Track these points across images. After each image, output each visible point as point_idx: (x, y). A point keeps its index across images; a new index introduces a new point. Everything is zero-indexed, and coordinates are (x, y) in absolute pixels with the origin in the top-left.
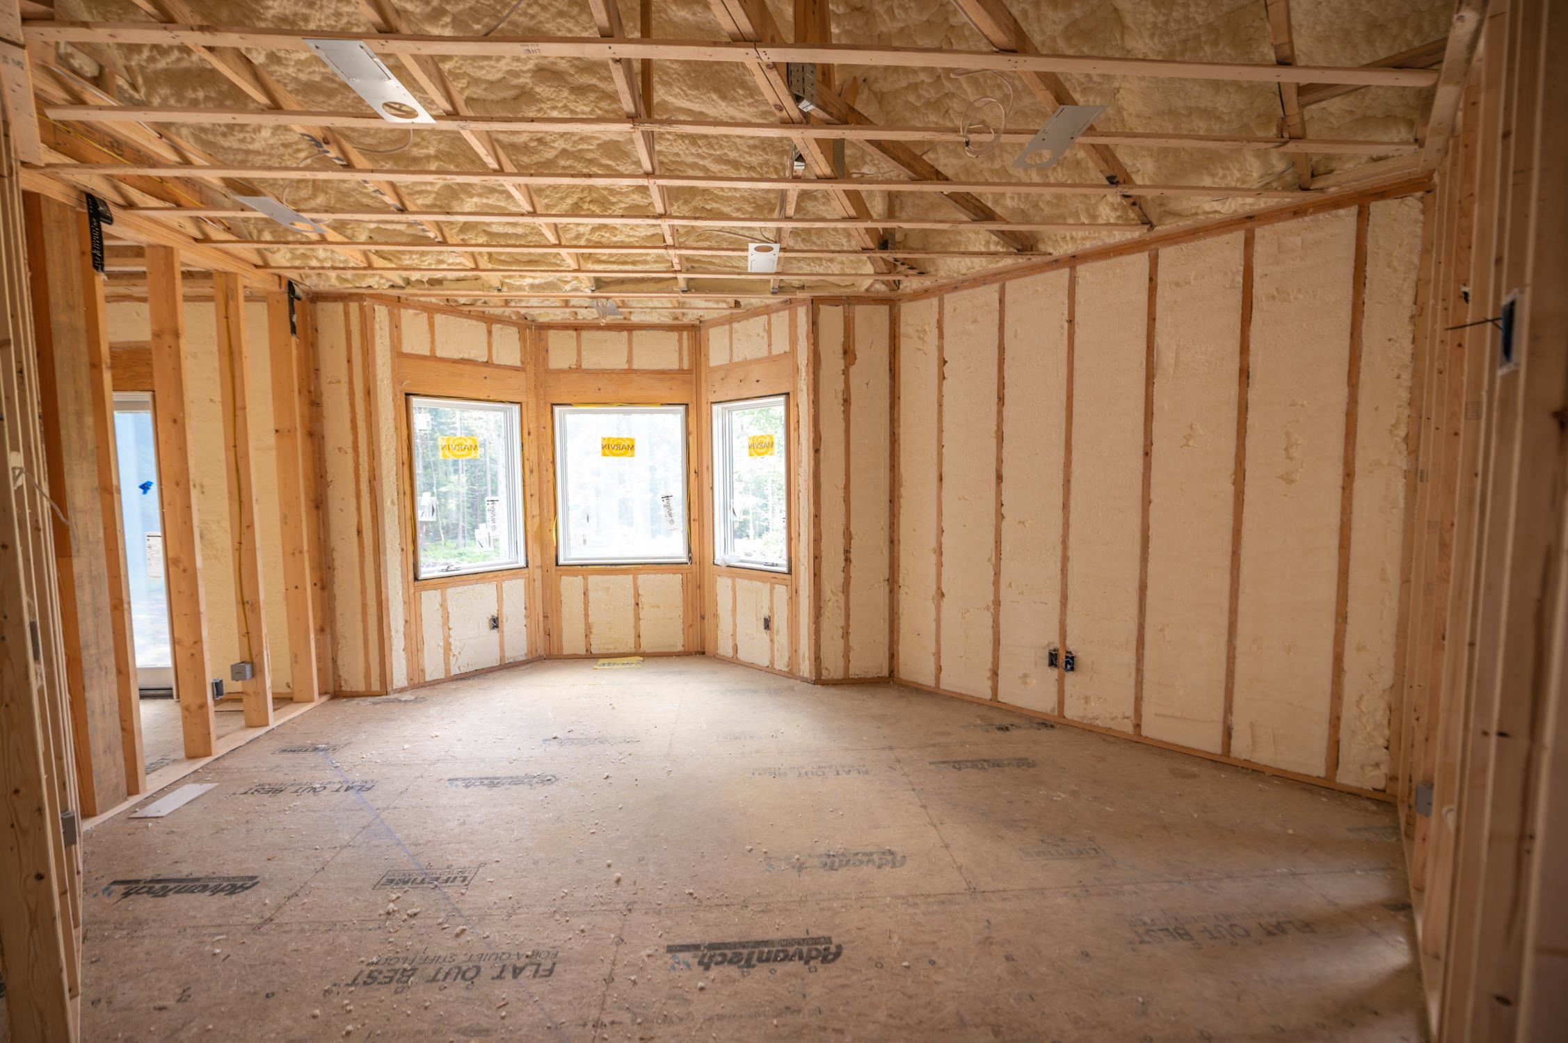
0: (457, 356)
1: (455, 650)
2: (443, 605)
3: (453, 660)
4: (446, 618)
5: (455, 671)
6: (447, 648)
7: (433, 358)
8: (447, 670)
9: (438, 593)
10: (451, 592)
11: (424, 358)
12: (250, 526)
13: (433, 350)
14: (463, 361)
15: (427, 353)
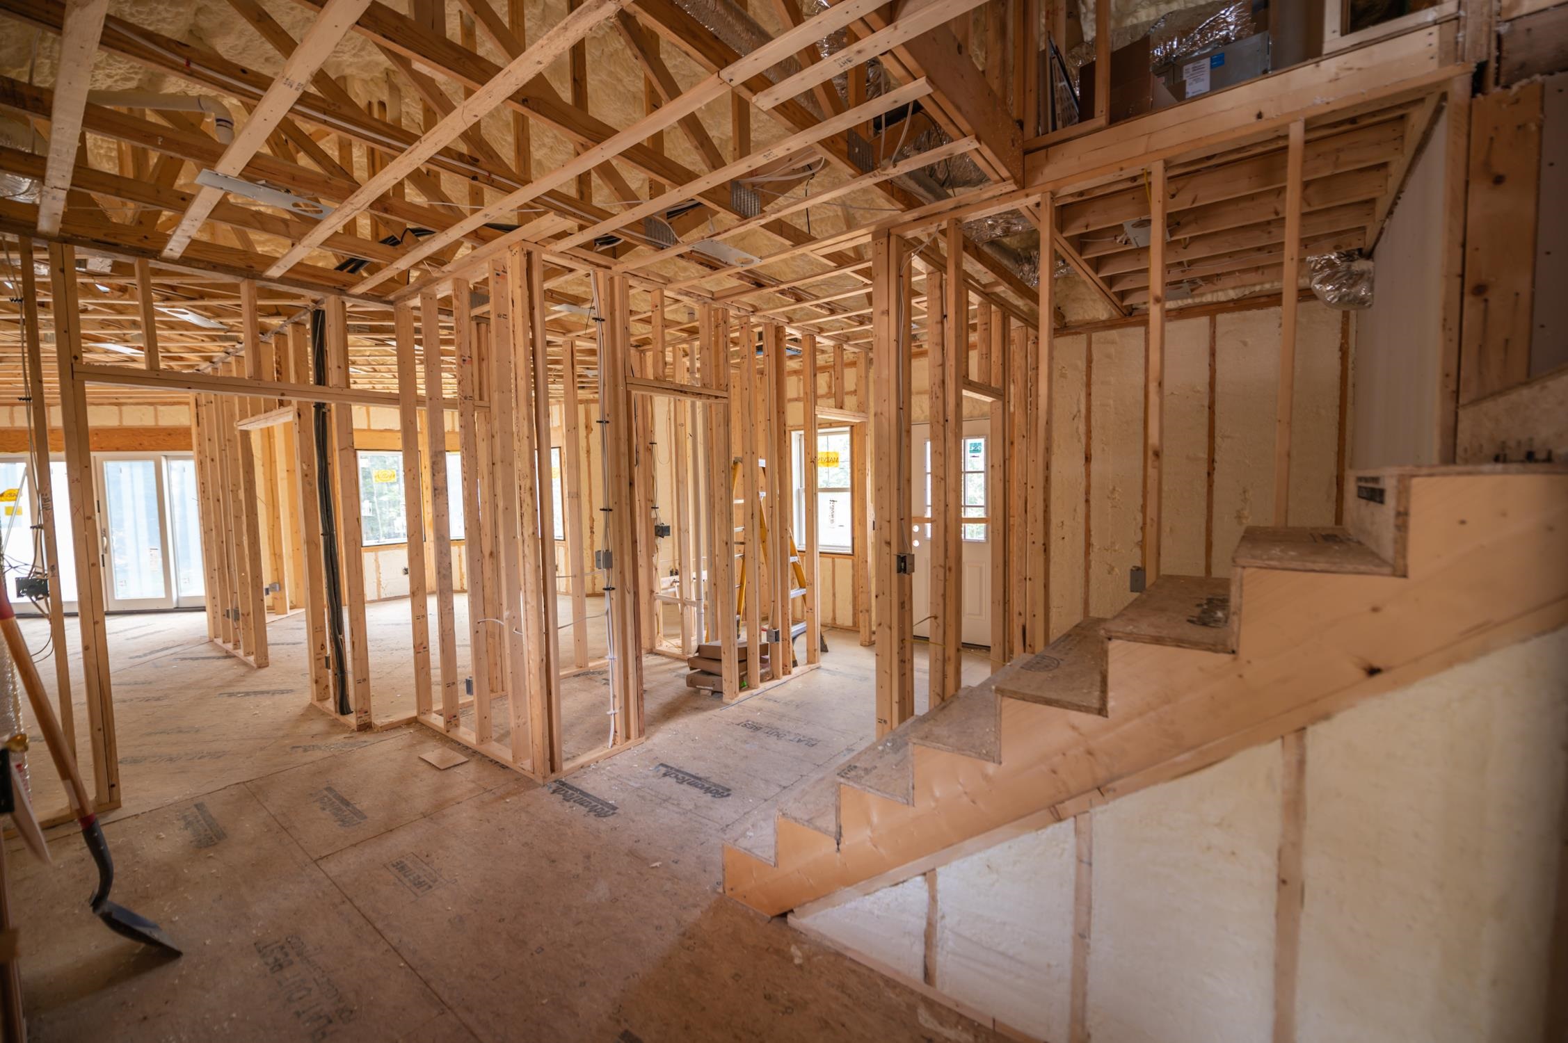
0: (382, 428)
1: (383, 585)
2: (376, 560)
3: (382, 590)
4: (378, 567)
5: (383, 596)
6: (379, 584)
7: (369, 430)
8: (379, 595)
9: (373, 554)
10: (380, 553)
11: (364, 430)
12: (278, 518)
13: (369, 426)
14: (386, 430)
15: (366, 427)
